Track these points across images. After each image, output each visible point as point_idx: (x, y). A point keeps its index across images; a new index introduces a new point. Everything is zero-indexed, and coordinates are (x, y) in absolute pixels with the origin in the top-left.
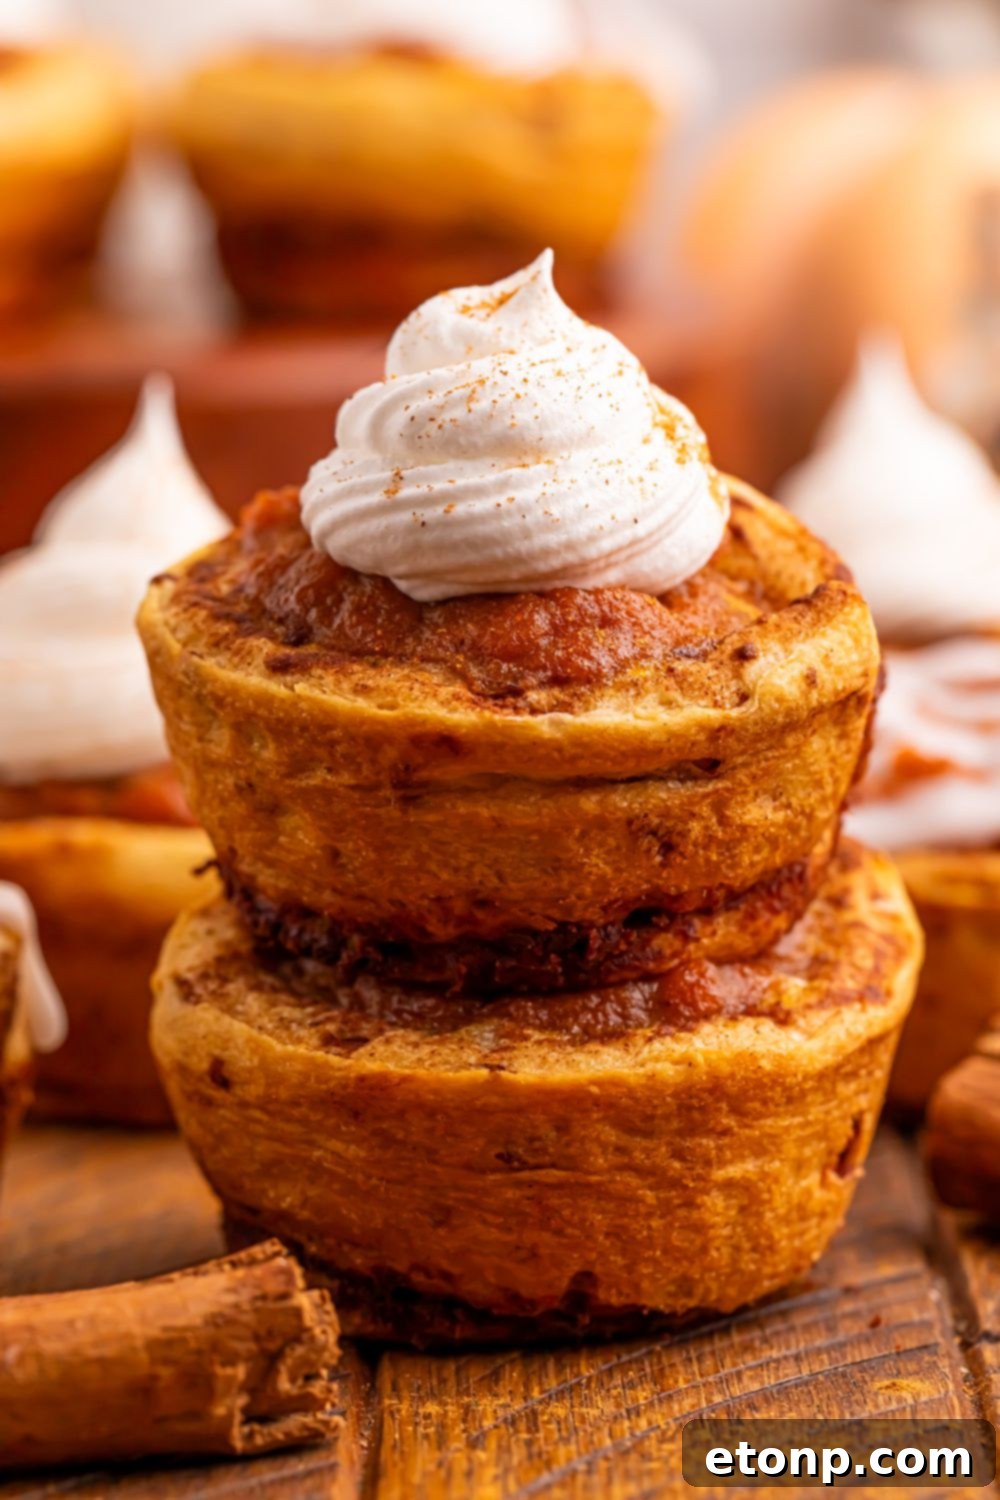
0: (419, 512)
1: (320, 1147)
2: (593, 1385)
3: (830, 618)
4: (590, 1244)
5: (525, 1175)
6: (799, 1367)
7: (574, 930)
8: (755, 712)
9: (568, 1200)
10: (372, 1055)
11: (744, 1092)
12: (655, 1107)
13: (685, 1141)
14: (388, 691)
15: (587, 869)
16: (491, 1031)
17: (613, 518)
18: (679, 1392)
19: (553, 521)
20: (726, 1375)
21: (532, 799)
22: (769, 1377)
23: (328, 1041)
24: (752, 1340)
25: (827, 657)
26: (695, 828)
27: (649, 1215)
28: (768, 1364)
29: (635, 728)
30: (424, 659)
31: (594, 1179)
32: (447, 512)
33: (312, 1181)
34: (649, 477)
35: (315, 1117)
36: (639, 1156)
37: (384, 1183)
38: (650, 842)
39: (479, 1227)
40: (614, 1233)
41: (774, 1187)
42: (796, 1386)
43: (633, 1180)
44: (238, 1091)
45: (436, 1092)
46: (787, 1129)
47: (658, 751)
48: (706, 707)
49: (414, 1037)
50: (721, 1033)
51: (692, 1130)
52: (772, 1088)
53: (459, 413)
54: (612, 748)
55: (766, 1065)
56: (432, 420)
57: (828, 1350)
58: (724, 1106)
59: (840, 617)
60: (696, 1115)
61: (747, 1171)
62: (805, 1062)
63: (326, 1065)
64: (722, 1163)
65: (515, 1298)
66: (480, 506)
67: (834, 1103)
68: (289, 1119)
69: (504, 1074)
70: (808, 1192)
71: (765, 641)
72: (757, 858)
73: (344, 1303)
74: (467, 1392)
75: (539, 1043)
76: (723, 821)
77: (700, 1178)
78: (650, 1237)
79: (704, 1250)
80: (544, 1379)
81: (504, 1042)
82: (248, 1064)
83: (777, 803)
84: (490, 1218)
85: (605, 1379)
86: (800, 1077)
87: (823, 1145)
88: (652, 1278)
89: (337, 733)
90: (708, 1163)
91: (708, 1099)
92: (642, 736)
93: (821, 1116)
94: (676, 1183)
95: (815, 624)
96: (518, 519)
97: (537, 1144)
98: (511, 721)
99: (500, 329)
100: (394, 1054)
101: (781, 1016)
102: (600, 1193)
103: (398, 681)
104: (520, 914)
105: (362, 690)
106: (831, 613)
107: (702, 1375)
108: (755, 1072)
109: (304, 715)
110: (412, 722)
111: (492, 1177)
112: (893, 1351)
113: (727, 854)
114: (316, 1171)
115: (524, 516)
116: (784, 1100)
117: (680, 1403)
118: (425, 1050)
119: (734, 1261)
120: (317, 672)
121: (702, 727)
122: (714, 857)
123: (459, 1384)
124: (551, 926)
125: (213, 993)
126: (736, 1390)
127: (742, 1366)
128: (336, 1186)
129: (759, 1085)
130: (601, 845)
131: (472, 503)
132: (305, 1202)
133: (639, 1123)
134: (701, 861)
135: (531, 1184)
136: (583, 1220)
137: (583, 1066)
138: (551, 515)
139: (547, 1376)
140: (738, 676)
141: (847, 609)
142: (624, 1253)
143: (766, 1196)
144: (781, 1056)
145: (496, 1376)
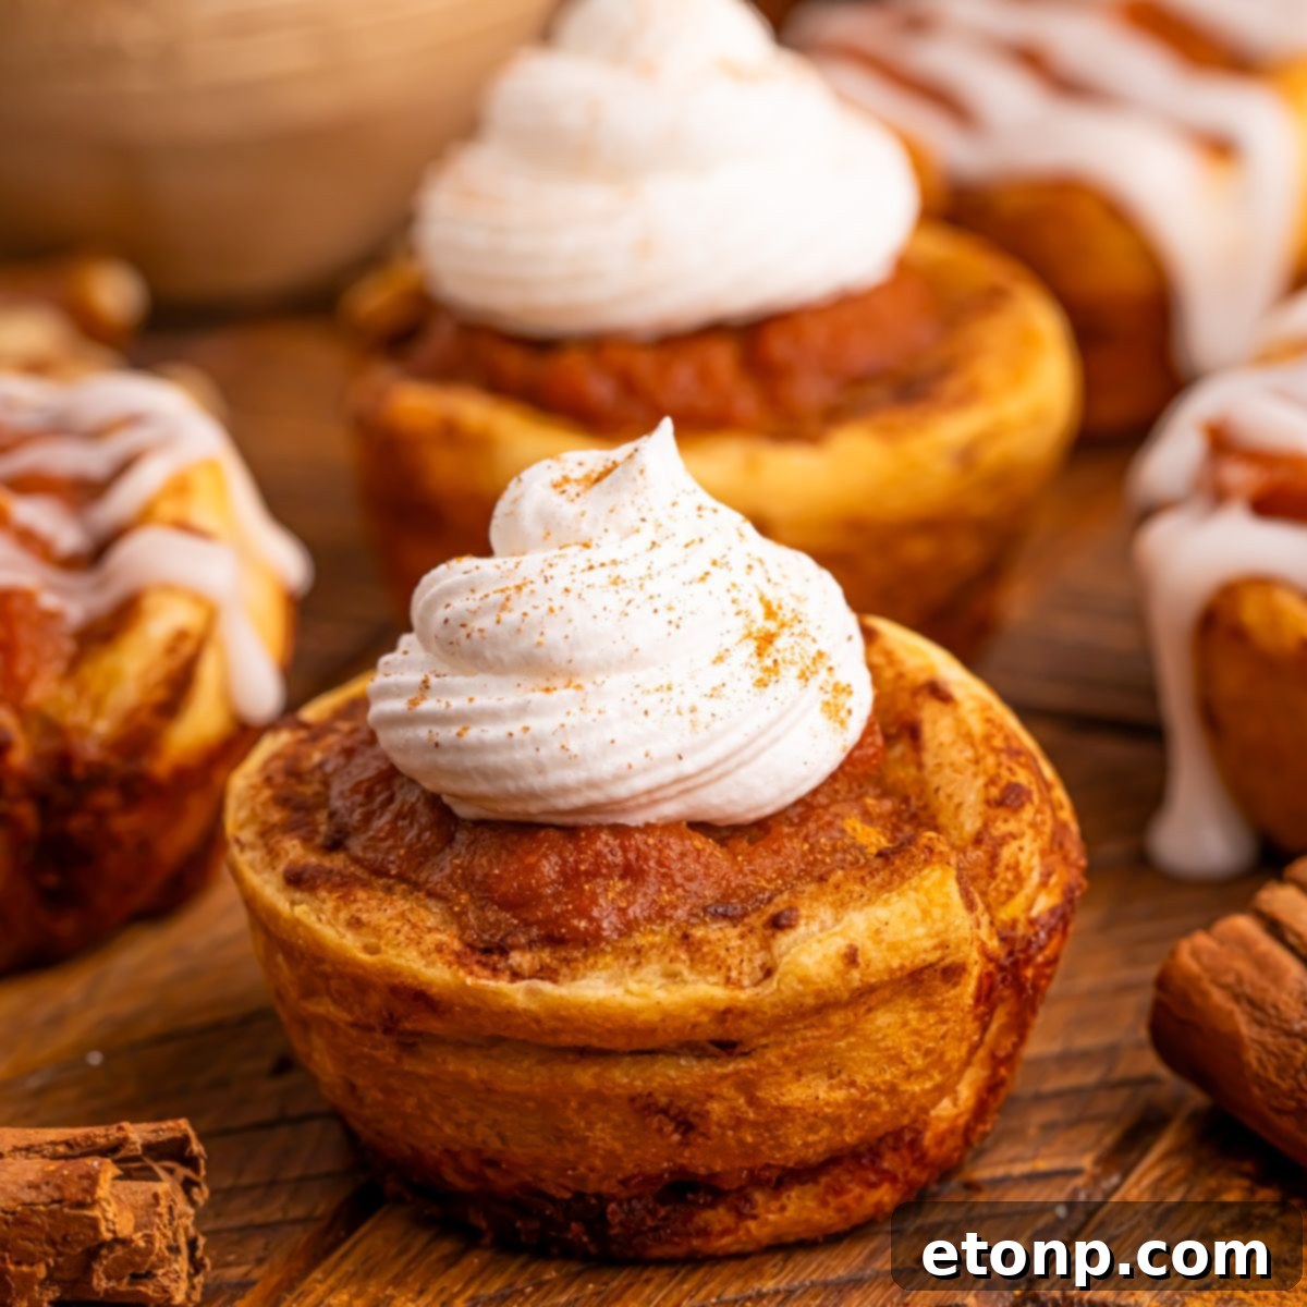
0: (436, 729)
3: (903, 878)
7: (593, 1201)
8: (772, 994)
14: (377, 931)
15: (591, 1143)
17: (647, 755)
19: (570, 757)
21: (526, 1064)
25: (878, 932)
26: (716, 1108)
29: (622, 1005)
30: (431, 894)
32: (459, 735)
34: (706, 707)
38: (660, 1121)
47: (651, 1031)
48: (715, 984)
53: (486, 622)
54: (595, 1024)
56: (463, 626)
59: (915, 881)
66: (493, 732)
71: (815, 905)
72: (811, 1138)
76: (752, 1101)
83: (834, 1081)
89: (327, 968)
92: (629, 1014)
95: (886, 887)
96: (530, 751)
98: (484, 985)
99: (583, 514)
103: (390, 919)
104: (529, 1179)
105: (355, 924)
106: (908, 874)
109: (301, 942)
110: (389, 971)
113: (767, 1135)
115: (538, 750)
120: (323, 894)
121: (703, 1007)
122: (749, 1139)
124: (567, 1195)
130: (606, 1119)
131: (485, 728)
134: (733, 1143)
138: (568, 750)
140: (766, 946)
141: (926, 871)
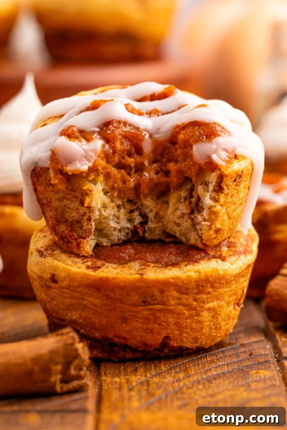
1: (86, 300)
2: (166, 373)
4: (169, 328)
5: (150, 307)
6: (228, 367)
9: (162, 314)
10: (103, 271)
11: (214, 281)
12: (189, 286)
13: (197, 296)
16: (138, 264)
18: (192, 375)
20: (206, 370)
22: (219, 370)
23: (88, 267)
24: (214, 359)
27: (186, 318)
28: (219, 366)
31: (171, 308)
33: (83, 310)
35: (85, 291)
36: (184, 301)
37: (106, 310)
39: (136, 323)
40: (176, 324)
41: (222, 310)
42: (228, 373)
43: (181, 308)
44: (60, 284)
45: (124, 282)
46: (226, 292)
49: (115, 266)
50: (207, 263)
51: (200, 292)
52: (222, 280)
55: (221, 272)
57: (237, 362)
58: (209, 285)
60: (201, 288)
61: (214, 305)
62: (231, 272)
63: (89, 275)
64: (208, 302)
65: (145, 345)
67: (238, 284)
68: (76, 292)
69: (144, 276)
70: (230, 311)
73: (91, 348)
74: (127, 375)
75: (153, 267)
77: (202, 307)
78: (186, 325)
79: (202, 329)
80: (151, 371)
81: (142, 267)
82: (63, 275)
84: (139, 320)
85: (169, 371)
86: (230, 276)
87: (235, 297)
88: (187, 338)
90: (204, 303)
91: (204, 283)
93: (235, 288)
94: (195, 309)
97: (154, 297)
100: (110, 271)
101: (223, 258)
102: (172, 312)
107: (199, 370)
108: (218, 275)
111: (140, 308)
112: (257, 363)
114: (85, 308)
116: (225, 283)
117: (193, 377)
118: (119, 270)
119: (210, 332)
123: (125, 372)
125: (50, 254)
126: (210, 374)
127: (211, 367)
128: (91, 312)
129: (219, 279)
132: (81, 317)
133: (184, 290)
135: (151, 310)
136: (167, 321)
137: (167, 273)
139: (152, 370)
142: (178, 330)
143: (219, 312)
144: (225, 270)
145: (136, 370)
